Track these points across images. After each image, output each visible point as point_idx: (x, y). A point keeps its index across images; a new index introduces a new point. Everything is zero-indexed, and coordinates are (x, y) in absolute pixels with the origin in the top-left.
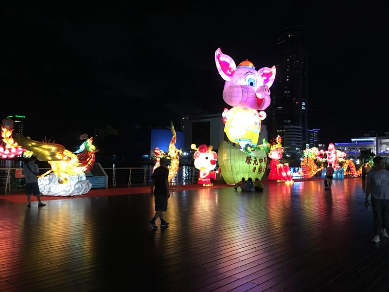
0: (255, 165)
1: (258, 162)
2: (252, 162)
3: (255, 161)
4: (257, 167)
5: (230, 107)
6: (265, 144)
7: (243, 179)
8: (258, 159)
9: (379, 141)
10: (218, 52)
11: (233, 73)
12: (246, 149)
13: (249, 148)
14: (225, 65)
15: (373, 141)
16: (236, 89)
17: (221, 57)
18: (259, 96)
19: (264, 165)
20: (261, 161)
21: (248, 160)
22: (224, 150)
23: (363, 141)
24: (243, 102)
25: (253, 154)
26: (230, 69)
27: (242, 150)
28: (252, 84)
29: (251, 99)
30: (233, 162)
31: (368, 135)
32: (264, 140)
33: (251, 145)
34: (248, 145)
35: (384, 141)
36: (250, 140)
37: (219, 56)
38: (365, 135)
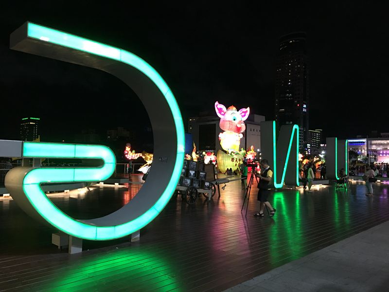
0: (236, 163)
1: (238, 161)
2: (235, 161)
3: (236, 160)
4: (238, 164)
5: (223, 131)
6: (243, 151)
7: (228, 169)
8: (238, 159)
9: (369, 142)
10: (217, 103)
11: (225, 113)
12: (231, 154)
13: (233, 154)
14: (220, 110)
15: (364, 143)
16: (226, 123)
17: (218, 106)
18: (239, 126)
19: (241, 163)
20: (240, 160)
21: (233, 160)
22: (220, 155)
23: (355, 142)
24: (230, 129)
25: (235, 157)
26: (223, 111)
27: (229, 155)
28: (234, 120)
29: (234, 128)
30: (224, 161)
31: (360, 136)
32: (242, 149)
33: (235, 152)
34: (232, 152)
35: (374, 142)
36: (234, 150)
37: (217, 105)
38: (358, 136)
